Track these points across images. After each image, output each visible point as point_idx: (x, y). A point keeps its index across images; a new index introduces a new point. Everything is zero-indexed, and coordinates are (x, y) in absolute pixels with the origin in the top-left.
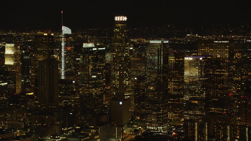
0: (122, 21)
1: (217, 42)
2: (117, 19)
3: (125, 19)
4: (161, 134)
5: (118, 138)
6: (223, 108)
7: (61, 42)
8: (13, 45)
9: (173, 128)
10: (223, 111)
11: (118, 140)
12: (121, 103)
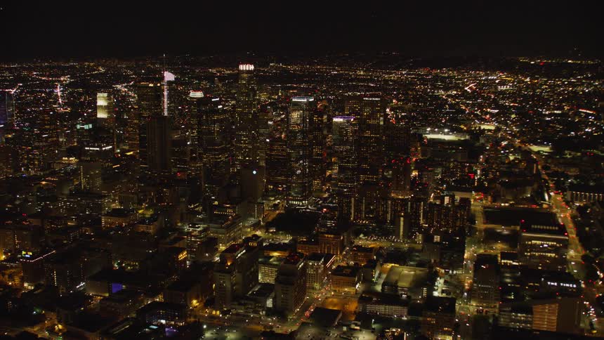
0: (249, 70)
1: (367, 99)
2: (242, 67)
3: (252, 67)
4: (308, 210)
5: (258, 217)
6: (374, 175)
7: (163, 91)
8: (106, 95)
9: (319, 201)
10: (372, 178)
11: (257, 220)
12: (255, 172)
